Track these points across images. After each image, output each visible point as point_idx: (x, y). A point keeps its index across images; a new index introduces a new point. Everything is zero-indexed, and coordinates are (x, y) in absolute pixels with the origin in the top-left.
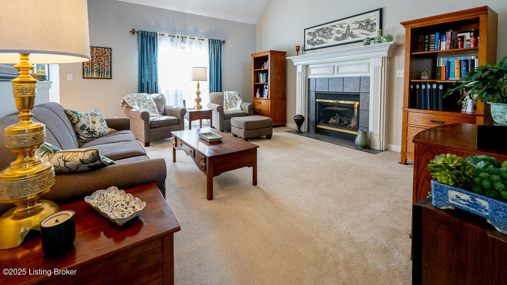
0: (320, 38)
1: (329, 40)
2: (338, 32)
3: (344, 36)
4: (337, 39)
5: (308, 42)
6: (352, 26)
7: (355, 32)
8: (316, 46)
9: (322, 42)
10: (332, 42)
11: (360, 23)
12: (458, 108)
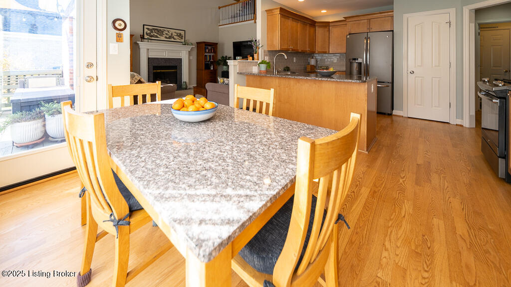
0: (156, 34)
1: (161, 37)
2: (167, 34)
3: (170, 37)
4: (166, 38)
5: (147, 34)
6: (174, 34)
7: (175, 37)
8: (153, 38)
9: (157, 37)
10: (163, 38)
11: (177, 33)
12: (210, 69)
